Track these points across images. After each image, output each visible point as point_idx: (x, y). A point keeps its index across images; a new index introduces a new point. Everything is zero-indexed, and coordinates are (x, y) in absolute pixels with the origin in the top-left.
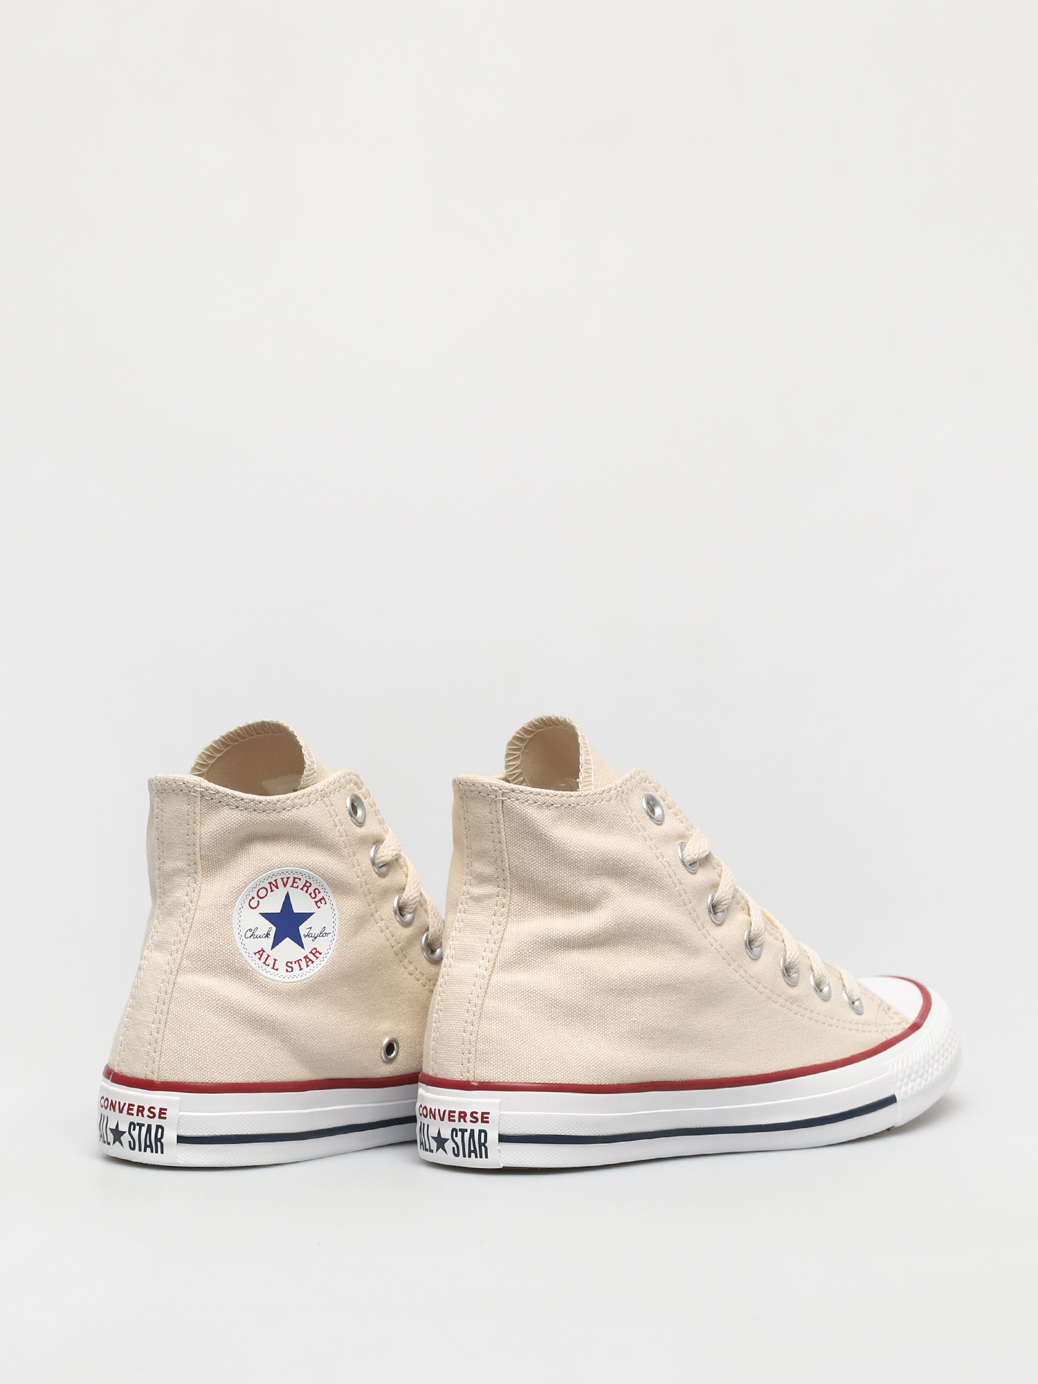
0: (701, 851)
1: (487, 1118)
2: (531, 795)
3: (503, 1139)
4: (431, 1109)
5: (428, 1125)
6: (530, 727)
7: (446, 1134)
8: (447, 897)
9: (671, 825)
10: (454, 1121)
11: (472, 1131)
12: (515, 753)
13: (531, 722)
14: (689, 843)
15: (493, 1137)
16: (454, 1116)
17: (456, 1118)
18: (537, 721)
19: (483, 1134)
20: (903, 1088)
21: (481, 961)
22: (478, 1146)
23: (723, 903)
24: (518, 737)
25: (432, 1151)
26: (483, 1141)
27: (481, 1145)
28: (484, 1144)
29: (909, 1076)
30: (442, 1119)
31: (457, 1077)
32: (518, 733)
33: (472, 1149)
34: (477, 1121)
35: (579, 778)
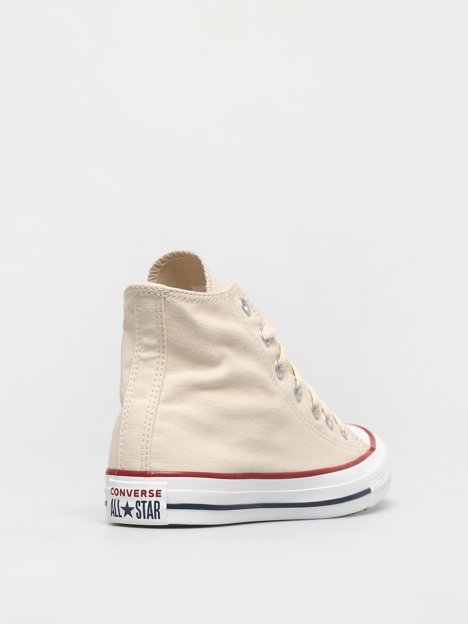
0: (272, 333)
1: (160, 494)
2: (182, 294)
3: (170, 506)
4: (121, 489)
5: (118, 500)
6: (165, 258)
7: (132, 504)
8: (122, 360)
9: (254, 317)
10: (138, 496)
11: (150, 502)
12: (154, 275)
13: (166, 256)
14: (264, 328)
15: (163, 506)
16: (138, 493)
17: (140, 494)
18: (169, 254)
19: (157, 504)
20: (374, 484)
21: (151, 398)
22: (154, 512)
23: (283, 366)
24: (156, 265)
25: (121, 516)
26: (157, 508)
27: (155, 510)
28: (158, 510)
29: (376, 477)
30: (129, 495)
31: (139, 469)
32: (157, 262)
33: (150, 513)
34: (153, 496)
35: (206, 285)
